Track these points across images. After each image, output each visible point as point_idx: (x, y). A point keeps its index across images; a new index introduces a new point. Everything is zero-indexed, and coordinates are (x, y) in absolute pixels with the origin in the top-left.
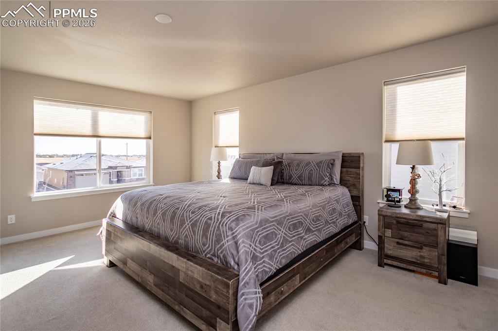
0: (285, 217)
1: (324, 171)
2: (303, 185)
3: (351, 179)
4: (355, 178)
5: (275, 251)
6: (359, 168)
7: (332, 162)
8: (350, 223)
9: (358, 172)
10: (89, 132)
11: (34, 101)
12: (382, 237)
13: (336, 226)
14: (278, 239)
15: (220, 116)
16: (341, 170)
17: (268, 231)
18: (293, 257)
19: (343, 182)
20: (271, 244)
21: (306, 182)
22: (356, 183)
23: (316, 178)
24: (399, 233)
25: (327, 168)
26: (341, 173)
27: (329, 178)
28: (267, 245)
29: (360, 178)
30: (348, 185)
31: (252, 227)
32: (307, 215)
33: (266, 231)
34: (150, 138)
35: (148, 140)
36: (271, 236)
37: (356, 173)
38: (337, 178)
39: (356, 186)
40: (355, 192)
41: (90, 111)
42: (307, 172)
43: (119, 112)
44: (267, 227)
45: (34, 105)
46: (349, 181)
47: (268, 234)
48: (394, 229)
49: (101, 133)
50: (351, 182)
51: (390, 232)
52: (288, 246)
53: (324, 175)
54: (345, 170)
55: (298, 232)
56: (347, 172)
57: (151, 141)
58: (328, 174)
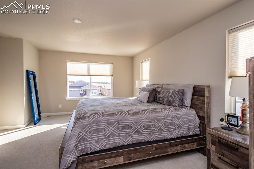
0: (115, 122)
1: (176, 97)
2: (164, 105)
3: (199, 104)
4: (202, 103)
5: (102, 139)
6: (204, 97)
7: (182, 91)
8: (190, 134)
9: (203, 99)
10: (86, 74)
11: (67, 62)
12: (209, 150)
13: (172, 134)
14: (106, 133)
15: (144, 64)
16: (192, 97)
17: (98, 127)
18: (118, 145)
19: (193, 106)
20: (99, 135)
21: (166, 103)
22: (202, 107)
23: (171, 101)
24: (221, 151)
25: (178, 95)
26: (192, 99)
27: (179, 102)
28: (96, 134)
29: (205, 104)
30: (198, 108)
31: (85, 123)
32: (137, 123)
33: (97, 127)
34: (112, 76)
35: (112, 77)
36: (100, 130)
37: (203, 100)
38: (188, 102)
39: (202, 109)
40: (202, 114)
41: (87, 65)
42: (167, 97)
43: (98, 65)
44: (98, 125)
45: (67, 64)
46: (198, 105)
47: (98, 128)
48: (217, 146)
49: (91, 74)
50: (199, 106)
51: (215, 148)
52: (114, 138)
53: (175, 99)
54: (195, 97)
55: (126, 131)
56: (197, 99)
57: (113, 77)
58: (178, 99)
